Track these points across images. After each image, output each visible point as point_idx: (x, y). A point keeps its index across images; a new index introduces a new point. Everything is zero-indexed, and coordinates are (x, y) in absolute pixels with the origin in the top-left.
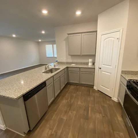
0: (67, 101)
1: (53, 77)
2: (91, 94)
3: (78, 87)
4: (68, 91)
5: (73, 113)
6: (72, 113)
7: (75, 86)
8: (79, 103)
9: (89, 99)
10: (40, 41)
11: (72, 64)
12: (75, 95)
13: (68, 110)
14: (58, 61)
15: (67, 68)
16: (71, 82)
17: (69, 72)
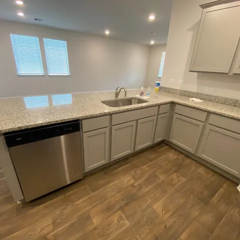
0: (132, 181)
1: (111, 114)
2: (214, 200)
3: (188, 161)
4: (151, 160)
5: (122, 222)
6: (119, 221)
7: (182, 156)
8: (158, 206)
9: (195, 213)
10: (152, 42)
11: (194, 99)
12: (162, 177)
13: (118, 207)
14: (160, 85)
15: (173, 104)
16: (174, 141)
17: (174, 118)
